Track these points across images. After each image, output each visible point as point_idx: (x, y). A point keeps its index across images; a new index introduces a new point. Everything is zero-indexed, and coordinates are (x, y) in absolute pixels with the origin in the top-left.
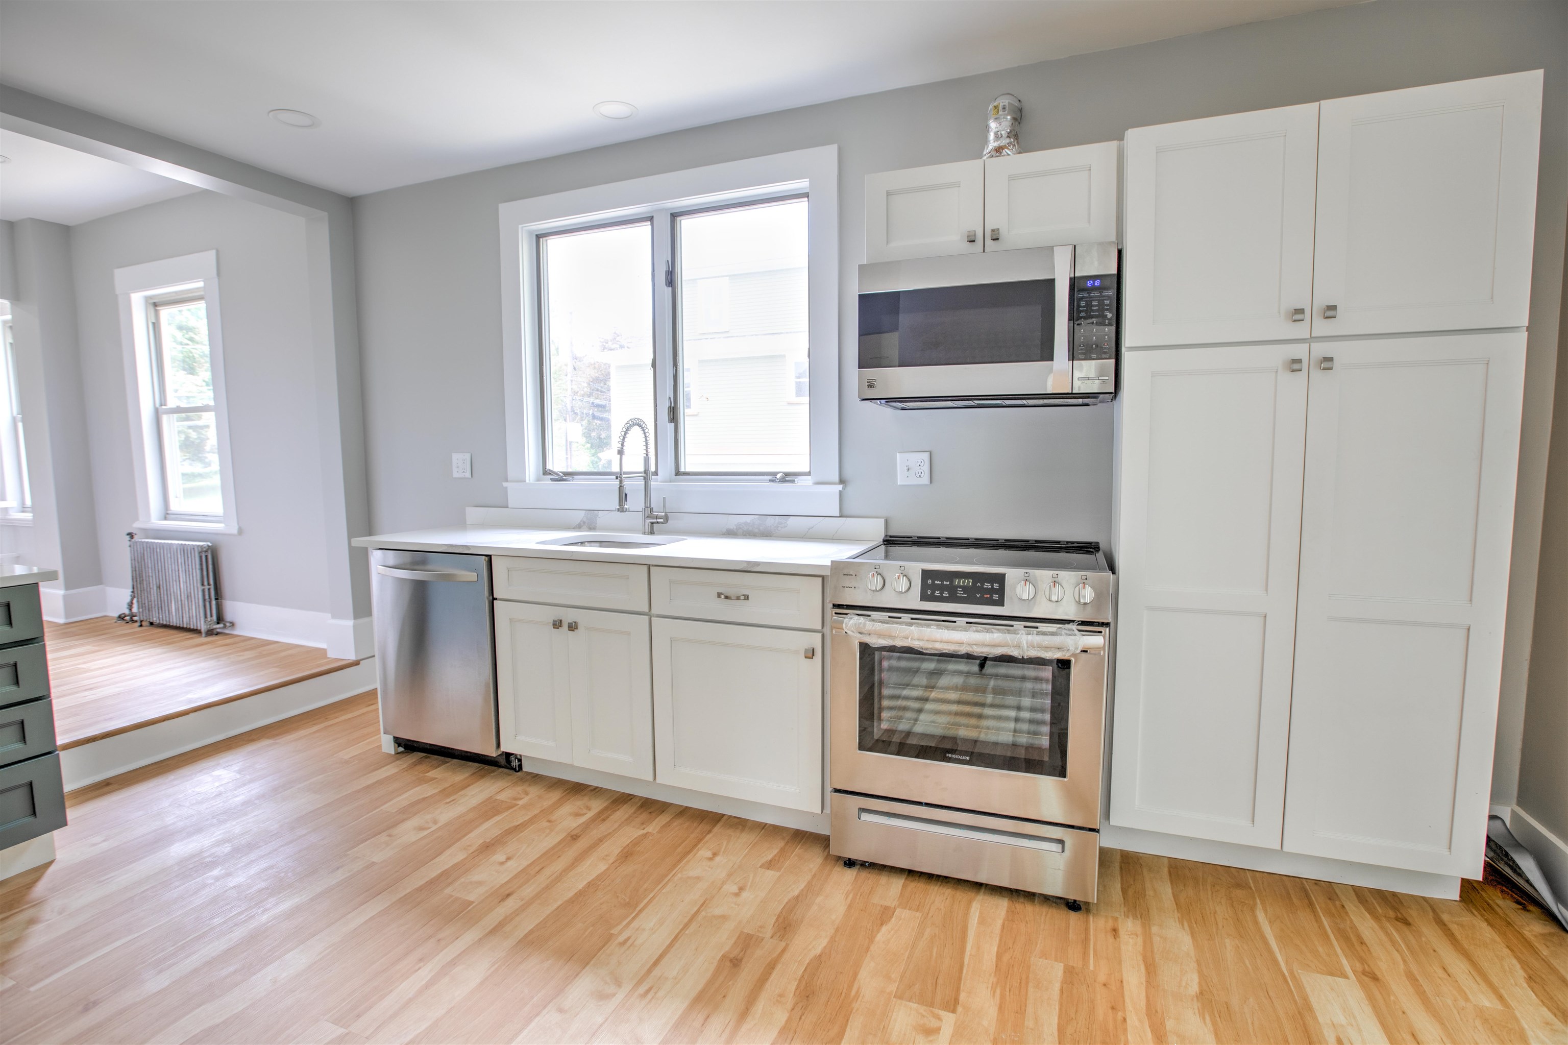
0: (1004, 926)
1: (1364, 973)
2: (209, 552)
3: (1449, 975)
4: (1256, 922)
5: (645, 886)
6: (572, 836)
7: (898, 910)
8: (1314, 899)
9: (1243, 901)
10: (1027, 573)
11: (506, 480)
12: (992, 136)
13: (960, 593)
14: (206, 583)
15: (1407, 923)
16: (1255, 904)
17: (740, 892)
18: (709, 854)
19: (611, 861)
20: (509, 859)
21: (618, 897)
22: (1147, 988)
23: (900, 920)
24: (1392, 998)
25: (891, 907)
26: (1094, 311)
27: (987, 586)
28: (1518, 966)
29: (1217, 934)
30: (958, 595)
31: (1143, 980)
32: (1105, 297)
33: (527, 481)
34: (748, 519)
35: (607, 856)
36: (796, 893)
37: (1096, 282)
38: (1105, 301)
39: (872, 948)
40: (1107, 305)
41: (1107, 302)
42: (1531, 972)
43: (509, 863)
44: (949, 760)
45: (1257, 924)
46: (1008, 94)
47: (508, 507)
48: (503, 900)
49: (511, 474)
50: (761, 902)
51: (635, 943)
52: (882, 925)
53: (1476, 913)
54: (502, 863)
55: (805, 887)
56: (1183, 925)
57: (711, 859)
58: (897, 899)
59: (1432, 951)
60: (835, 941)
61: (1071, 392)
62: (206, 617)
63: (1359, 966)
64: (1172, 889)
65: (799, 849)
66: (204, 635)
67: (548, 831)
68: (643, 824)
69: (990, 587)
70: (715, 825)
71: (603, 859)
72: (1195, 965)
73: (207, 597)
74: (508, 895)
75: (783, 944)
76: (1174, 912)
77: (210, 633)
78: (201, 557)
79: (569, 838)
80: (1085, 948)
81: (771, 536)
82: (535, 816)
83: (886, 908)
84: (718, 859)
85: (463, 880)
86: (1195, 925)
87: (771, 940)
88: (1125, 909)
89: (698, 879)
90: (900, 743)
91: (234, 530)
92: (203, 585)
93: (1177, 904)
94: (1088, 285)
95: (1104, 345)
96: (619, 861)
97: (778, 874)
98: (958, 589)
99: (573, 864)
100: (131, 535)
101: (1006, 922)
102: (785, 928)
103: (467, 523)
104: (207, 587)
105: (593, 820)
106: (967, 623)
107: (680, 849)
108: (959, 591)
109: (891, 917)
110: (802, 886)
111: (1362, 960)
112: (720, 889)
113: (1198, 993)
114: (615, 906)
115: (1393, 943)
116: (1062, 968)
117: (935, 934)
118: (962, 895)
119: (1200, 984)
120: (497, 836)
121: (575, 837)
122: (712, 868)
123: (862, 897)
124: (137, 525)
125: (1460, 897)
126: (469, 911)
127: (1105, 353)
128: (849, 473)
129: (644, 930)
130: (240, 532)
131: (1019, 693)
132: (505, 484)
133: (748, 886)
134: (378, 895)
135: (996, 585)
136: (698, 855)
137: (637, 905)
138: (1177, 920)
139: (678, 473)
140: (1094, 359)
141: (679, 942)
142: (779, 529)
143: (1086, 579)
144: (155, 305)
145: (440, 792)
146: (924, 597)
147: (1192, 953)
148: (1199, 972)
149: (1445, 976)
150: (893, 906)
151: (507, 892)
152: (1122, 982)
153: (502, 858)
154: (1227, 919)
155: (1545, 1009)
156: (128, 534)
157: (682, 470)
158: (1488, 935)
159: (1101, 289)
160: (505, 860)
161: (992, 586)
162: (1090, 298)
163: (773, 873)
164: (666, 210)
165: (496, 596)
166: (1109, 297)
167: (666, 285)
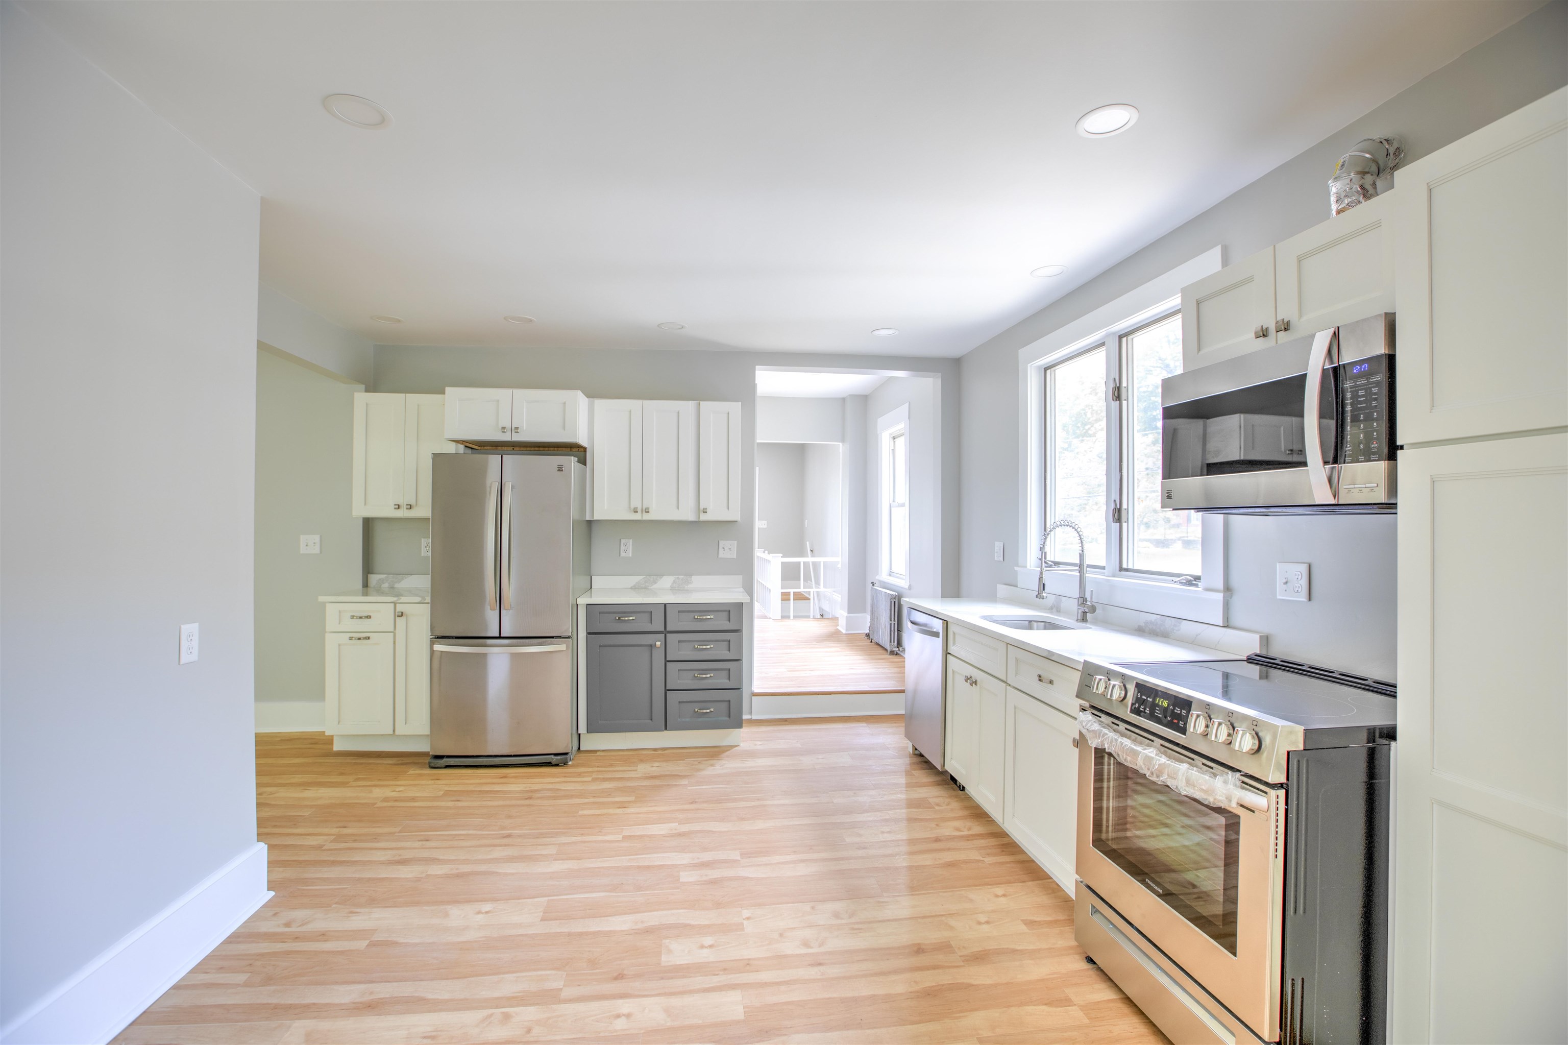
2: (897, 599)
10: (1208, 705)
11: (1018, 566)
13: (1158, 713)
14: (893, 620)
26: (1361, 402)
27: (1177, 710)
30: (1156, 714)
32: (1372, 384)
33: (1028, 567)
34: (1153, 618)
37: (1363, 366)
38: (1373, 389)
40: (1375, 394)
41: (1375, 390)
44: (1146, 885)
47: (1017, 587)
49: (1021, 560)
57: (1002, 897)
61: (1337, 503)
62: (891, 642)
65: (1070, 928)
66: (888, 654)
68: (988, 854)
69: (1179, 712)
70: (1033, 881)
73: (893, 629)
77: (892, 653)
78: (891, 602)
81: (1168, 638)
84: (1007, 900)
91: (907, 587)
92: (891, 620)
94: (1355, 371)
95: (1373, 444)
98: (1157, 708)
100: (873, 584)
103: (998, 597)
104: (893, 622)
105: (962, 837)
106: (1161, 745)
108: (1157, 710)
124: (877, 577)
127: (1374, 453)
128: (1235, 581)
130: (910, 588)
132: (1016, 568)
135: (1184, 711)
136: (995, 890)
139: (1121, 569)
140: (1362, 462)
142: (1175, 631)
143: (1256, 725)
144: (894, 438)
146: (1135, 710)
156: (872, 583)
157: (1125, 566)
159: (1367, 375)
161: (1181, 711)
162: (1357, 387)
163: (1023, 928)
164: (1114, 333)
165: (948, 651)
166: (1377, 384)
167: (1113, 400)
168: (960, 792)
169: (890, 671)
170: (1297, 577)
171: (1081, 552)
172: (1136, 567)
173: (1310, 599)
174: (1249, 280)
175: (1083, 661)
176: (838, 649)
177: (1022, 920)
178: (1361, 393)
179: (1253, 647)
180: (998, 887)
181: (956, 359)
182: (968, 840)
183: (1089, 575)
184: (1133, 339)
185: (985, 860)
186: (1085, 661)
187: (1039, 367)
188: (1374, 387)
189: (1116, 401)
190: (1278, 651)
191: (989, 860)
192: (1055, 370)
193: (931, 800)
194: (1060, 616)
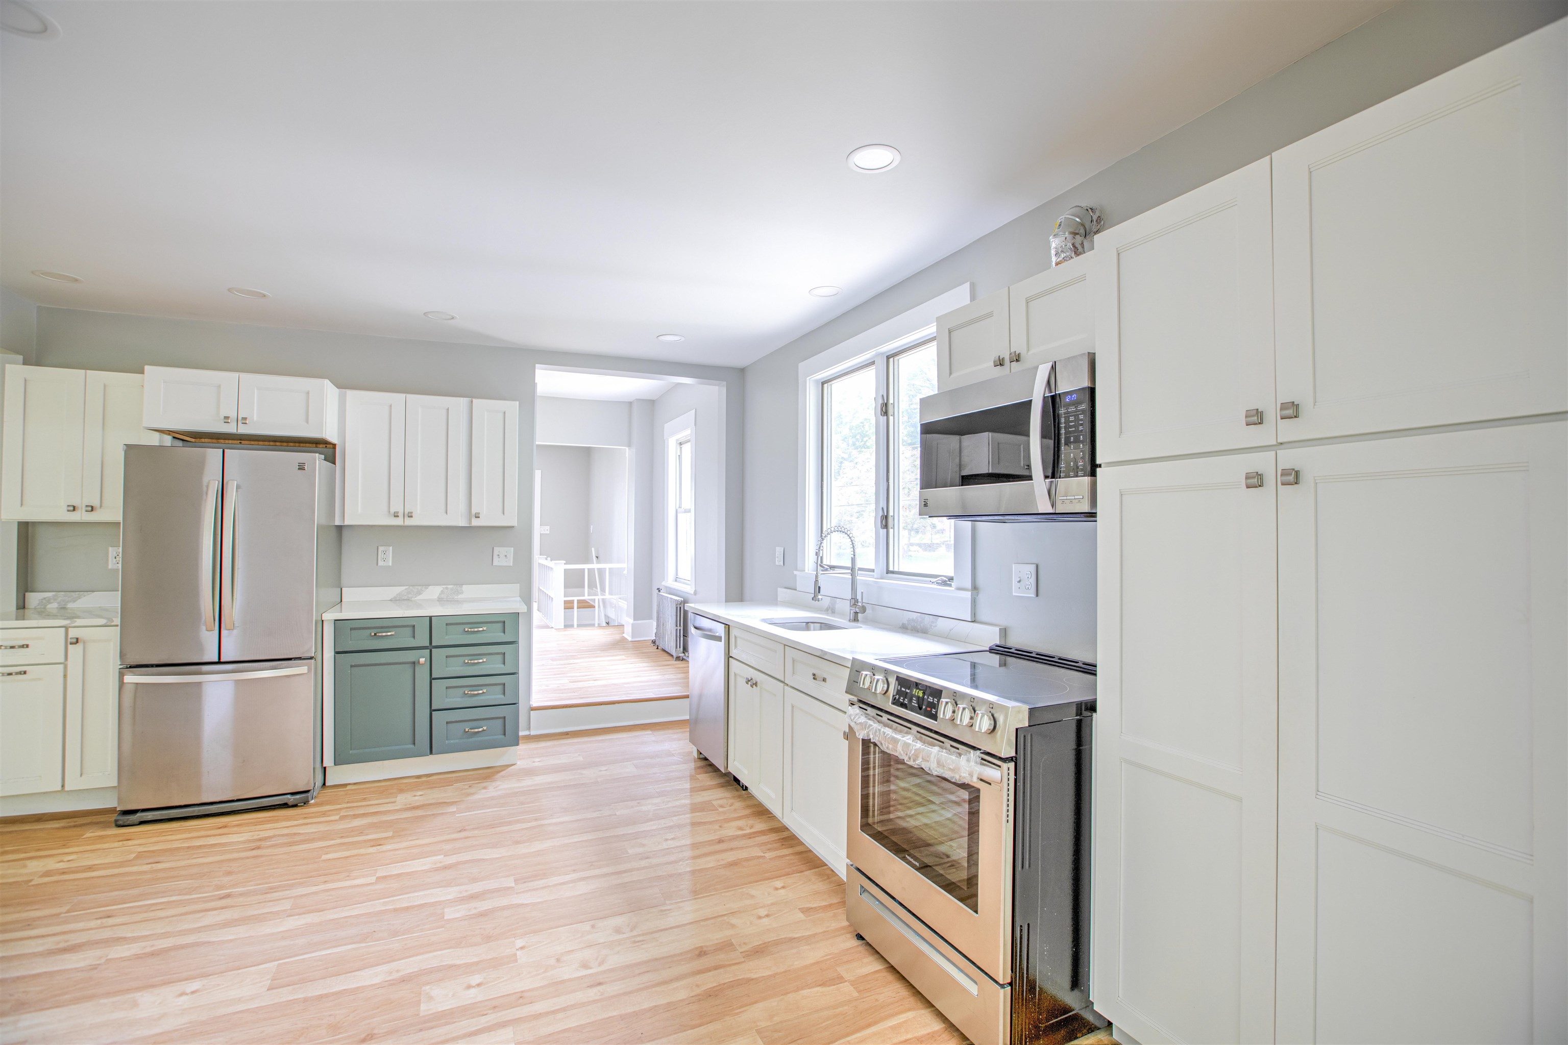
2: (682, 604)
11: (797, 570)
13: (915, 703)
14: (678, 625)
26: (1071, 427)
27: (930, 699)
30: (913, 704)
32: (1079, 411)
33: (806, 571)
34: (914, 616)
37: (1074, 396)
38: (1080, 416)
40: (1082, 420)
47: (796, 590)
49: (799, 565)
61: (1054, 512)
62: (676, 648)
66: (674, 659)
73: (678, 635)
77: (678, 658)
78: (677, 608)
81: (927, 633)
91: (692, 592)
94: (1067, 400)
95: (1081, 462)
100: (659, 590)
103: (778, 600)
104: (679, 628)
106: (918, 732)
108: (914, 700)
124: (663, 583)
127: (1082, 470)
128: (980, 582)
130: (695, 593)
132: (795, 572)
135: (936, 700)
139: (888, 572)
140: (1072, 477)
142: (932, 627)
143: (992, 708)
144: (681, 444)
146: (896, 702)
157: (891, 569)
159: (1076, 403)
161: (933, 700)
162: (1069, 413)
163: (801, 916)
164: (882, 354)
165: (730, 655)
166: (1083, 411)
167: (881, 415)
168: (744, 792)
169: (676, 677)
170: (1028, 576)
171: (853, 556)
172: (901, 570)
173: (1037, 596)
174: (990, 315)
175: (851, 659)
176: (623, 657)
177: (799, 909)
178: (1072, 418)
179: (995, 639)
180: (777, 880)
181: (741, 369)
182: (750, 838)
183: (860, 578)
184: (898, 360)
185: (766, 856)
186: (853, 658)
187: (817, 381)
188: (1080, 414)
189: (884, 416)
190: (1016, 641)
191: (769, 855)
192: (831, 385)
193: (714, 803)
194: (835, 617)
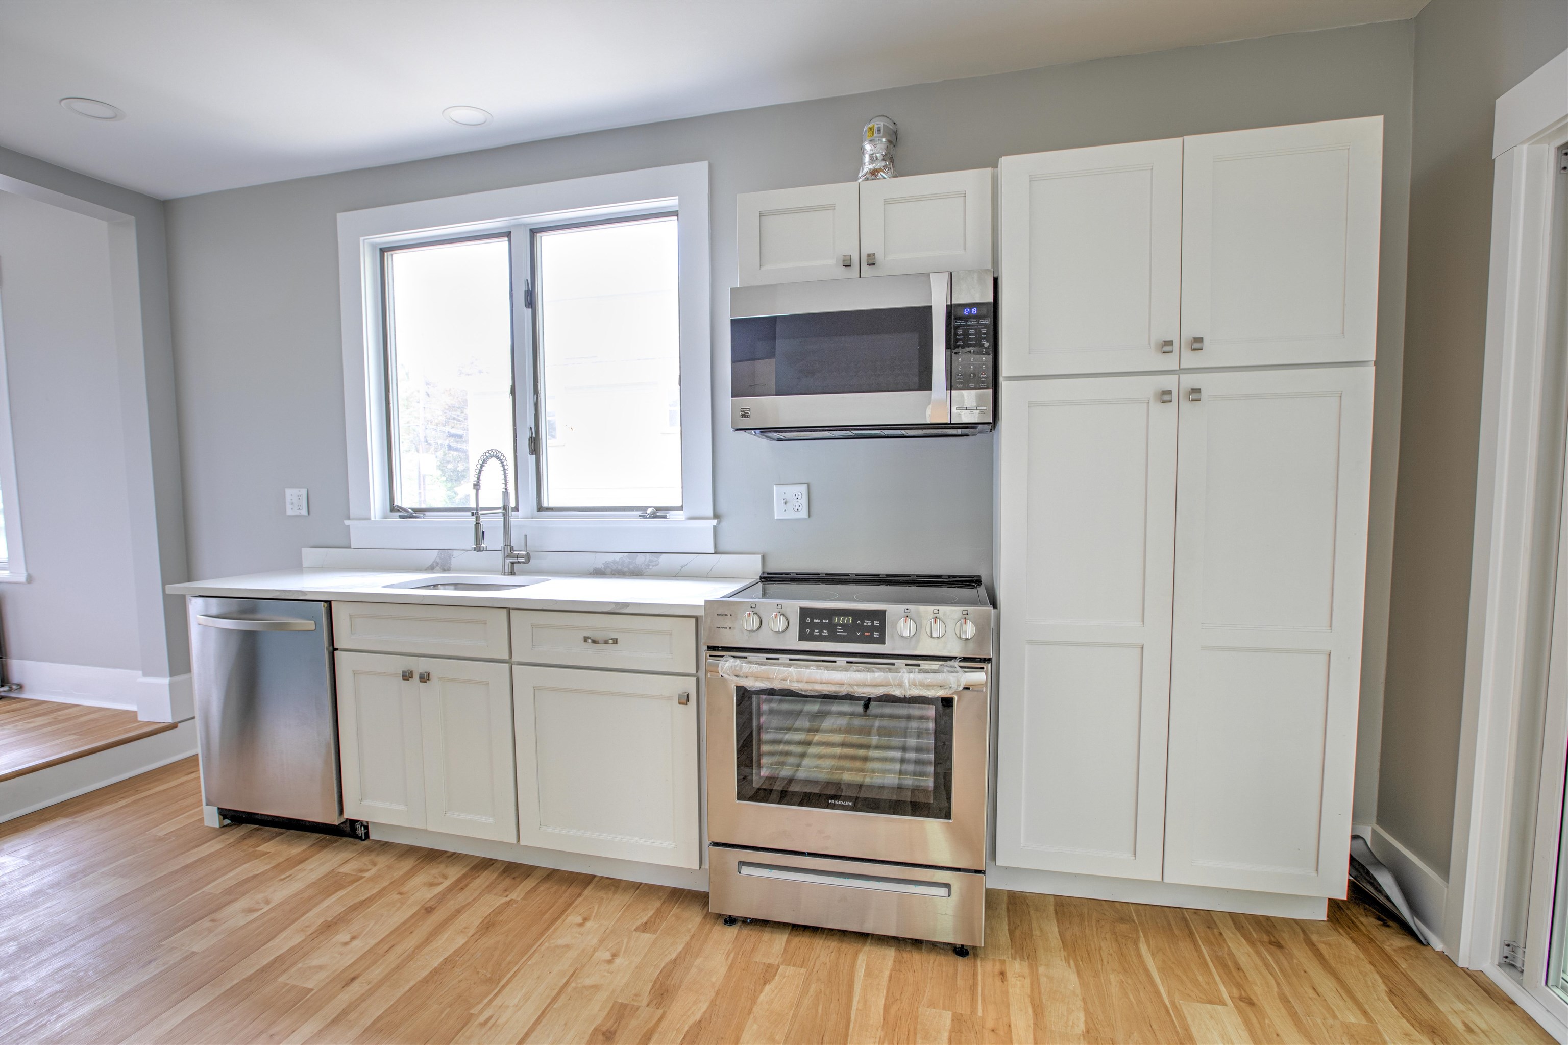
0: (891, 978)
1: (1241, 999)
3: (1318, 994)
4: (1139, 956)
5: (509, 959)
6: (426, 909)
7: (781, 967)
8: (1193, 928)
9: (1126, 934)
10: (907, 609)
11: (349, 518)
12: (867, 158)
13: (840, 631)
15: (1279, 946)
16: (1138, 938)
17: (613, 959)
18: (579, 920)
19: (470, 934)
20: (353, 938)
21: (478, 973)
22: (1035, 1030)
23: (784, 977)
24: (1267, 1021)
25: (774, 965)
26: (972, 340)
27: (867, 623)
28: (1380, 981)
29: (1102, 969)
30: (838, 633)
31: (1031, 1022)
32: (982, 325)
33: (373, 519)
34: (617, 557)
35: (465, 928)
36: (674, 956)
37: (973, 310)
38: (981, 330)
39: (755, 1010)
40: (985, 334)
41: (984, 331)
42: (1391, 986)
43: (355, 943)
44: (833, 807)
45: (1140, 957)
46: (884, 116)
47: (351, 548)
48: (347, 985)
49: (354, 511)
50: (636, 968)
51: (498, 1023)
52: (765, 984)
53: (1341, 931)
54: (346, 944)
55: (683, 948)
56: (1069, 963)
57: (581, 925)
58: (780, 956)
59: (1303, 972)
60: (716, 1005)
61: (949, 422)
63: (1236, 993)
64: (1058, 927)
65: (676, 909)
67: (399, 905)
68: (506, 890)
69: (870, 624)
70: (585, 888)
71: (462, 931)
72: (1082, 1003)
74: (353, 979)
75: (660, 1012)
76: (1060, 950)
79: (423, 911)
80: (973, 995)
82: (384, 889)
83: (769, 966)
84: (589, 924)
85: (300, 965)
86: (1081, 963)
87: (647, 1008)
88: (1013, 951)
89: (568, 947)
90: (782, 791)
91: (22, 578)
93: (1063, 943)
94: (965, 313)
95: (982, 374)
96: (479, 933)
97: (654, 936)
98: (838, 627)
99: (428, 940)
101: (893, 973)
102: (662, 995)
103: (304, 566)
105: (450, 889)
106: (847, 662)
107: (547, 916)
108: (839, 629)
109: (775, 975)
110: (680, 948)
111: (1239, 986)
112: (591, 957)
113: (1084, 1031)
114: (475, 983)
115: (1267, 966)
116: (950, 1016)
117: (820, 990)
118: (848, 948)
119: (1086, 1022)
120: (340, 914)
121: (430, 909)
122: (582, 935)
123: (743, 956)
125: (1328, 917)
126: (308, 999)
127: (983, 382)
128: (724, 507)
129: (508, 1007)
130: (30, 579)
131: (905, 733)
132: (347, 522)
133: (622, 952)
134: (199, 989)
135: (877, 622)
136: (567, 921)
137: (499, 981)
138: (1063, 959)
139: (540, 509)
140: (972, 389)
141: (547, 1018)
142: (650, 567)
143: (967, 614)
145: (274, 867)
146: (803, 637)
147: (1078, 991)
148: (1085, 1010)
149: (1315, 996)
150: (776, 963)
151: (352, 976)
152: (1010, 1026)
153: (347, 938)
154: (1111, 955)
155: (1404, 1021)
157: (545, 505)
158: (1353, 953)
159: (978, 317)
160: (349, 940)
161: (873, 623)
162: (967, 326)
164: (525, 225)
165: (335, 647)
166: (986, 326)
167: (526, 306)
170: (795, 497)
172: (563, 505)
173: (810, 516)
175: (703, 604)
178: (972, 331)
179: (756, 568)
180: (567, 916)
184: (541, 237)
186: (706, 601)
187: (373, 246)
188: (983, 328)
189: (529, 308)
192: (392, 255)
194: (451, 574)
